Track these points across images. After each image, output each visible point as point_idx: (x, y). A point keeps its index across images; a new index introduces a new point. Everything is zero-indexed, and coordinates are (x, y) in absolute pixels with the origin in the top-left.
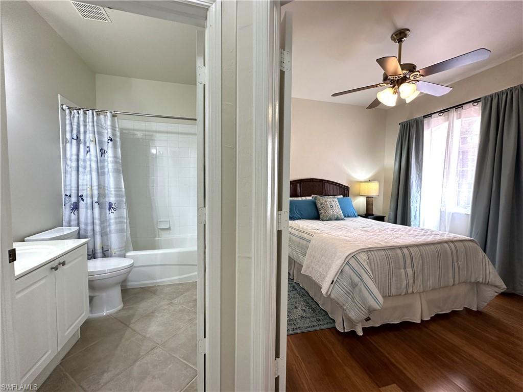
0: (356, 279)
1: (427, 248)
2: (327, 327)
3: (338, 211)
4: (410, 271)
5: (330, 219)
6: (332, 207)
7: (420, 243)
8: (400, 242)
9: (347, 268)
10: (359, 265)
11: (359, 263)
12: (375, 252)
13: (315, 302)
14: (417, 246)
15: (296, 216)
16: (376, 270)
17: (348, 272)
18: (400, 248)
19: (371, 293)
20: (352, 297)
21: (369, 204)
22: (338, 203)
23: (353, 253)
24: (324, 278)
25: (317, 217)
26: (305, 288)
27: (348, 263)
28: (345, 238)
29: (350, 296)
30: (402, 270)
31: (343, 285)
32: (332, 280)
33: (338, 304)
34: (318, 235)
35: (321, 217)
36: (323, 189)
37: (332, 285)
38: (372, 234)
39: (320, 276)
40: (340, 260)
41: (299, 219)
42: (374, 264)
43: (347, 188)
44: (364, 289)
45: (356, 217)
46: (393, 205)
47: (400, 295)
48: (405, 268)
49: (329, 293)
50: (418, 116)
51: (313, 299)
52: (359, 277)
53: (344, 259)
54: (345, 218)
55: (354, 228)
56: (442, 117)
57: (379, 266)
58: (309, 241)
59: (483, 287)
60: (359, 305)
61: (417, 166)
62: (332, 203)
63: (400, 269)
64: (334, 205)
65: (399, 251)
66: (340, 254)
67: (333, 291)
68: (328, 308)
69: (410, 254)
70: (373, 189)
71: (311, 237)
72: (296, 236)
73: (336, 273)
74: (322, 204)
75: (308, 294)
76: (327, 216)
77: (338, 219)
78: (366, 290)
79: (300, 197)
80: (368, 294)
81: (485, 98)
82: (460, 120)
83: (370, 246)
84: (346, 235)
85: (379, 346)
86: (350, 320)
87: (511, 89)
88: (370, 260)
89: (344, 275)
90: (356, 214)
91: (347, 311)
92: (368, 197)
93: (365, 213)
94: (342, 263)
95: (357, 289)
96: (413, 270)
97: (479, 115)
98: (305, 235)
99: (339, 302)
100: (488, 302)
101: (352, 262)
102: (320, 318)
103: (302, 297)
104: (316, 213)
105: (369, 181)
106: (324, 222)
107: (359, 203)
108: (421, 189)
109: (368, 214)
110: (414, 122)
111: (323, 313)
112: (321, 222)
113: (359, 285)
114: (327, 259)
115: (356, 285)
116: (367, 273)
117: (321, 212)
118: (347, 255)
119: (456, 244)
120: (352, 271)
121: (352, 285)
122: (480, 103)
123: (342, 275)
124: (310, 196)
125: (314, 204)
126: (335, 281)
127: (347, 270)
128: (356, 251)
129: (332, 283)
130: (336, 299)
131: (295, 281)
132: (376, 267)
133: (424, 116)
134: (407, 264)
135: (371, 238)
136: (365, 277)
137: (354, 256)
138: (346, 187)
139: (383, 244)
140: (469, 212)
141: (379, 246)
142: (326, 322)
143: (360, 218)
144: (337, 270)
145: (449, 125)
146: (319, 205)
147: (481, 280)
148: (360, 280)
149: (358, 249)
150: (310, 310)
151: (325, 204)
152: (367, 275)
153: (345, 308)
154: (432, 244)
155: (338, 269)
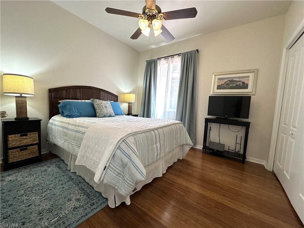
0: (126, 160)
1: (166, 128)
2: (100, 209)
3: (110, 110)
4: (158, 144)
5: (105, 116)
6: (106, 107)
7: (163, 126)
8: (153, 126)
9: (118, 152)
10: (128, 148)
11: (128, 146)
12: (139, 135)
13: (90, 186)
14: (161, 128)
15: (74, 114)
16: (140, 148)
17: (120, 155)
18: (153, 130)
19: (137, 168)
20: (123, 176)
21: (130, 108)
22: (110, 105)
23: (123, 138)
24: (97, 165)
25: (94, 114)
26: (82, 176)
27: (119, 148)
28: (116, 126)
29: (121, 176)
30: (155, 145)
31: (115, 168)
32: (105, 166)
33: (110, 186)
34: (92, 127)
35: (97, 115)
36: (100, 95)
37: (105, 171)
38: (134, 123)
39: (94, 163)
40: (112, 145)
41: (78, 117)
42: (139, 144)
43: (117, 97)
44: (132, 167)
45: (122, 115)
46: (142, 108)
47: (154, 162)
48: (156, 143)
49: (102, 179)
50: (155, 58)
51: (88, 184)
52: (128, 158)
53: (116, 144)
54: (115, 116)
55: (122, 121)
56: (165, 61)
57: (142, 145)
58: (84, 133)
59: (185, 146)
60: (128, 181)
61: (154, 86)
62: (106, 105)
63: (153, 145)
64: (108, 106)
65: (153, 132)
66: (112, 140)
67: (106, 176)
68: (102, 190)
69: (159, 133)
70: (132, 98)
71: (86, 129)
72: (72, 130)
73: (108, 158)
74: (98, 105)
75: (84, 180)
76: (102, 114)
77: (110, 116)
78: (134, 168)
79: (80, 100)
80: (136, 170)
81: (183, 53)
82: (173, 64)
83: (136, 131)
84: (117, 125)
85: (142, 207)
86: (121, 196)
87: (192, 51)
88: (136, 142)
89: (116, 158)
90: (122, 113)
91: (119, 190)
92: (129, 103)
93: (128, 113)
94: (114, 148)
95: (126, 168)
96: (160, 144)
97: (180, 62)
98: (80, 129)
99: (111, 185)
100: (186, 153)
101: (123, 146)
102: (94, 201)
103: (78, 185)
104: (94, 112)
105: (130, 93)
106: (100, 118)
107: (124, 107)
108: (156, 99)
109: (129, 114)
110: (153, 61)
111: (98, 194)
112: (98, 118)
113: (128, 164)
114: (100, 147)
115: (126, 165)
116: (134, 153)
117: (97, 111)
118: (118, 140)
119: (176, 125)
120: (122, 154)
121: (123, 166)
122: (181, 56)
123: (114, 159)
124: (89, 100)
125: (93, 105)
126: (107, 166)
127: (118, 154)
128: (125, 136)
129: (104, 169)
130: (109, 183)
131: (72, 171)
132: (140, 147)
133: (158, 59)
134: (157, 140)
135: (135, 125)
136: (134, 157)
137: (124, 140)
138: (116, 95)
139: (144, 128)
140: (176, 110)
141: (141, 130)
142: (100, 204)
143: (125, 115)
144: (109, 156)
145: (168, 65)
146: (96, 106)
147: (184, 143)
148: (129, 160)
149: (127, 134)
150: (85, 196)
151: (101, 105)
152: (134, 155)
153: (116, 187)
154: (168, 126)
155: (110, 154)
